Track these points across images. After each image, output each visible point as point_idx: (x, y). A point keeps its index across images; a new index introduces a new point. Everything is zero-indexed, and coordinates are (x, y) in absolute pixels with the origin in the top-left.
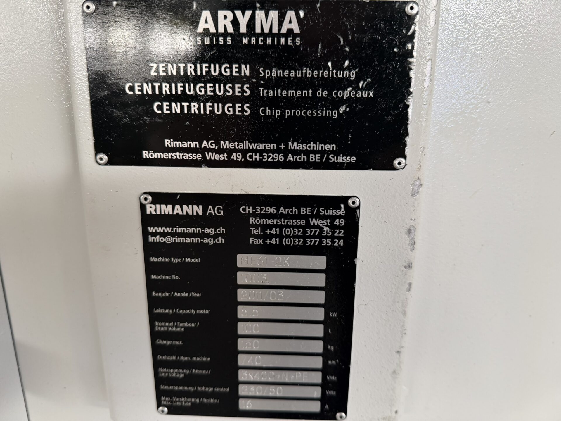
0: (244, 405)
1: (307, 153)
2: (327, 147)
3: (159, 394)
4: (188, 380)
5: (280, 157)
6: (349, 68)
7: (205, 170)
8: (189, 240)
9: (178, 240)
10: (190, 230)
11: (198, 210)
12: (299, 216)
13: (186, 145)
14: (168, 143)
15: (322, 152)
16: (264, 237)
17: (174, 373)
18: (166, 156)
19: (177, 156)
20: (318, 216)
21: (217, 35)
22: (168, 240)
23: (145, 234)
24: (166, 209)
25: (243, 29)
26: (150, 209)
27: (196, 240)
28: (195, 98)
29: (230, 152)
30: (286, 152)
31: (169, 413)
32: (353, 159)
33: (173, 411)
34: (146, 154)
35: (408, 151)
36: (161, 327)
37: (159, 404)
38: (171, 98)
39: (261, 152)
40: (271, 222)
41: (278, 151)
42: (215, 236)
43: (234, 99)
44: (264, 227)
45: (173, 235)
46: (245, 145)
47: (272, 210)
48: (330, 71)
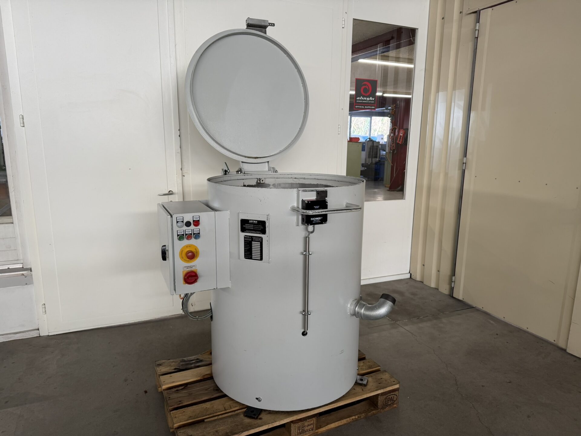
0: (253, 258)
2: (260, 232)
3: (245, 256)
5: (256, 233)
7: (250, 233)
9: (247, 240)
11: (249, 237)
14: (247, 231)
17: (246, 254)
20: (259, 238)
23: (244, 239)
24: (246, 237)
25: (253, 222)
27: (249, 240)
28: (249, 227)
31: (246, 259)
34: (245, 232)
35: (266, 233)
36: (245, 248)
38: (247, 227)
39: (254, 232)
43: (252, 228)
47: (255, 238)
48: (260, 226)
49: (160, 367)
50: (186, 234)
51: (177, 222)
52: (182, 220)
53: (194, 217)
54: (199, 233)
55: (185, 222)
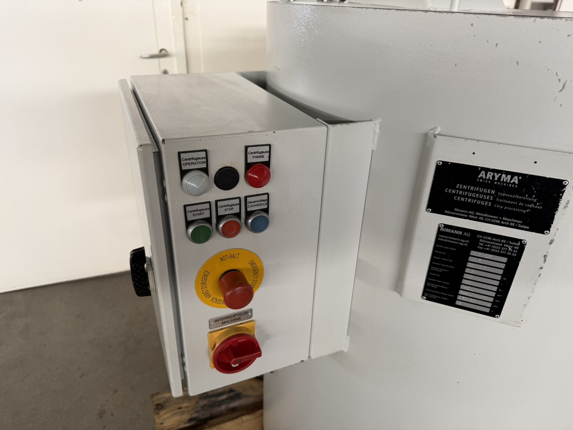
0: (458, 303)
1: (510, 222)
2: (518, 222)
3: (425, 291)
4: (438, 289)
5: (499, 222)
6: (534, 198)
7: (467, 220)
8: (453, 242)
9: (449, 241)
10: (455, 239)
11: (460, 233)
12: (500, 243)
13: (462, 211)
14: (456, 209)
15: (516, 223)
16: (484, 247)
17: (433, 285)
18: (453, 213)
19: (458, 214)
20: (508, 244)
21: (486, 179)
22: (446, 240)
23: (438, 237)
24: (448, 230)
25: (496, 179)
26: (442, 229)
27: (456, 243)
28: (471, 197)
29: (479, 216)
30: (501, 220)
31: (427, 299)
32: (528, 228)
33: (428, 299)
34: (446, 212)
35: (551, 229)
36: (433, 268)
37: (423, 295)
38: (462, 196)
39: (491, 219)
40: (488, 242)
41: (498, 219)
42: (464, 243)
43: (486, 200)
44: (485, 243)
45: (448, 239)
46: (486, 215)
47: (490, 239)
48: (526, 198)
49: (162, 412)
50: (220, 218)
51: (183, 173)
52: (204, 166)
53: (249, 150)
54: (266, 211)
55: (214, 169)
